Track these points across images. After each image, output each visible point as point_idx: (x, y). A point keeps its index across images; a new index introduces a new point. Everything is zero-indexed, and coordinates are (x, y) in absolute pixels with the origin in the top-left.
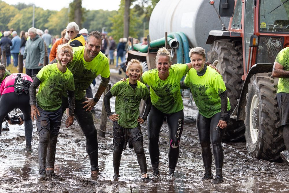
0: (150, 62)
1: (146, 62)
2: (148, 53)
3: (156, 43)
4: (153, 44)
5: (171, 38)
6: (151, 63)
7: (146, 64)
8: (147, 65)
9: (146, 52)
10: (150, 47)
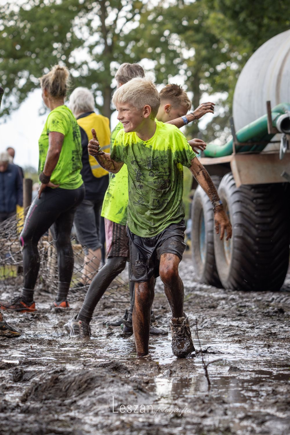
0: (239, 171)
1: (232, 174)
2: (234, 154)
3: (249, 131)
4: (243, 134)
5: (278, 114)
6: (242, 173)
7: (231, 177)
8: (233, 179)
9: (230, 153)
10: (236, 142)
